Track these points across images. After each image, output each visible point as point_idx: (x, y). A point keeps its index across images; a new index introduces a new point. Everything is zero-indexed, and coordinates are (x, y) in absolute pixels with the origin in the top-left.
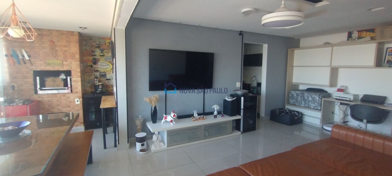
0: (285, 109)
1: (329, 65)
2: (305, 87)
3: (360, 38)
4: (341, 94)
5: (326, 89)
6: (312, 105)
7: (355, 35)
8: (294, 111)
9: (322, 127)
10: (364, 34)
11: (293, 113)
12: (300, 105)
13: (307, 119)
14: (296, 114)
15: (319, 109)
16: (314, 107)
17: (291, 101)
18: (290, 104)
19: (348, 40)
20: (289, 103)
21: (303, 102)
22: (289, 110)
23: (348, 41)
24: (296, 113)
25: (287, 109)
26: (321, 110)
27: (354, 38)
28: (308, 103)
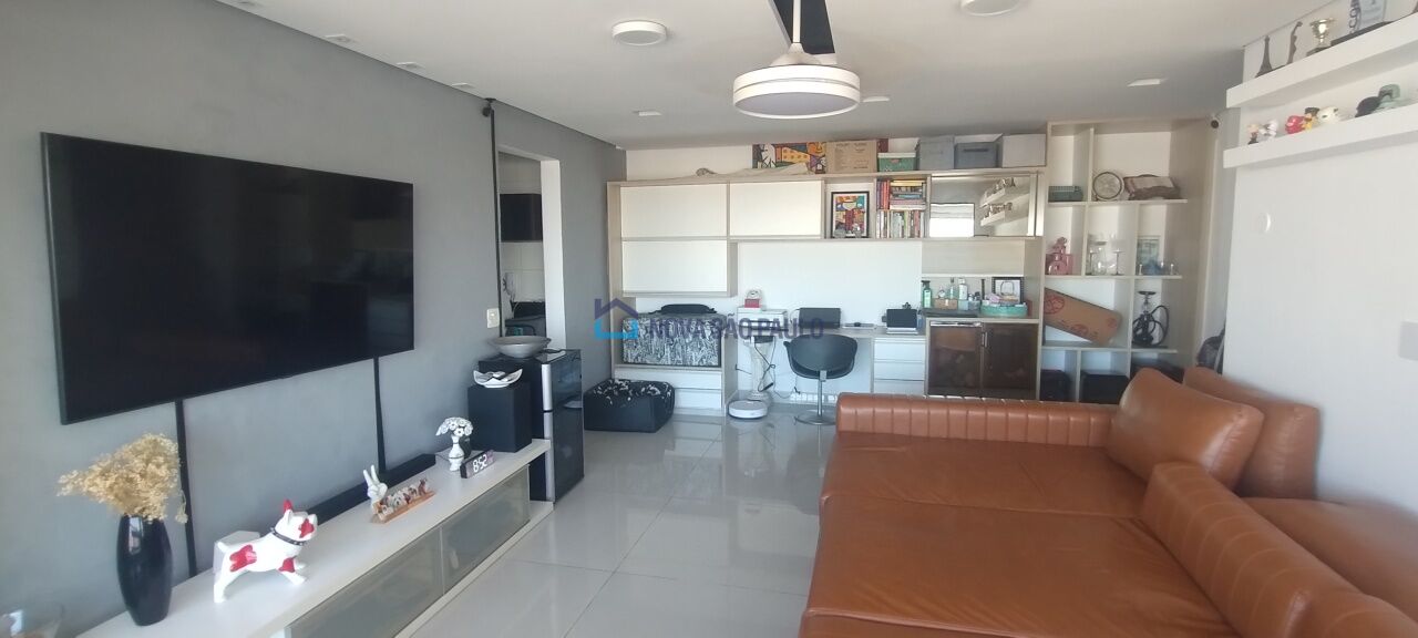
0: (617, 382)
1: (724, 233)
2: (656, 305)
3: (780, 164)
4: (754, 315)
5: (710, 303)
6: (695, 356)
7: (769, 154)
8: (646, 384)
9: (728, 413)
10: (788, 155)
11: (643, 389)
12: (659, 359)
13: (685, 402)
14: (654, 391)
15: (714, 364)
16: (702, 360)
17: (630, 354)
18: (627, 363)
19: (755, 166)
20: (622, 360)
21: (668, 350)
22: (630, 383)
23: (756, 171)
24: (652, 388)
25: (623, 380)
26: (720, 365)
27: (767, 162)
28: (683, 351)
